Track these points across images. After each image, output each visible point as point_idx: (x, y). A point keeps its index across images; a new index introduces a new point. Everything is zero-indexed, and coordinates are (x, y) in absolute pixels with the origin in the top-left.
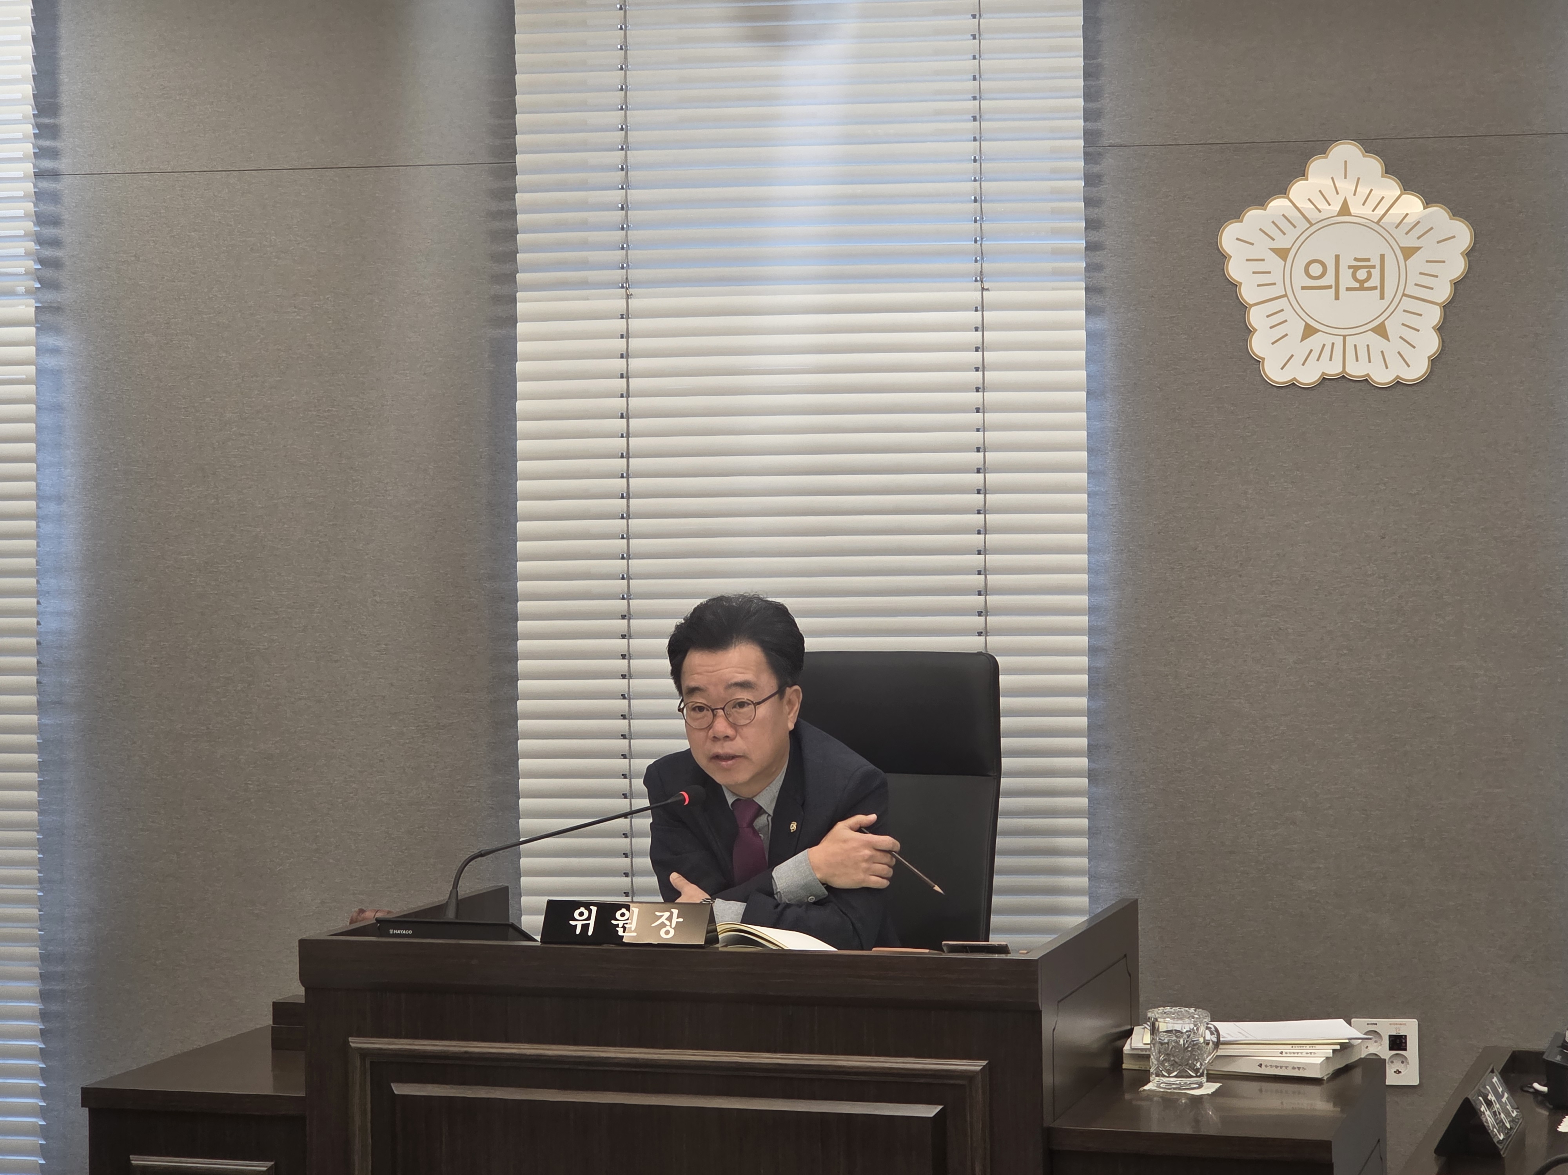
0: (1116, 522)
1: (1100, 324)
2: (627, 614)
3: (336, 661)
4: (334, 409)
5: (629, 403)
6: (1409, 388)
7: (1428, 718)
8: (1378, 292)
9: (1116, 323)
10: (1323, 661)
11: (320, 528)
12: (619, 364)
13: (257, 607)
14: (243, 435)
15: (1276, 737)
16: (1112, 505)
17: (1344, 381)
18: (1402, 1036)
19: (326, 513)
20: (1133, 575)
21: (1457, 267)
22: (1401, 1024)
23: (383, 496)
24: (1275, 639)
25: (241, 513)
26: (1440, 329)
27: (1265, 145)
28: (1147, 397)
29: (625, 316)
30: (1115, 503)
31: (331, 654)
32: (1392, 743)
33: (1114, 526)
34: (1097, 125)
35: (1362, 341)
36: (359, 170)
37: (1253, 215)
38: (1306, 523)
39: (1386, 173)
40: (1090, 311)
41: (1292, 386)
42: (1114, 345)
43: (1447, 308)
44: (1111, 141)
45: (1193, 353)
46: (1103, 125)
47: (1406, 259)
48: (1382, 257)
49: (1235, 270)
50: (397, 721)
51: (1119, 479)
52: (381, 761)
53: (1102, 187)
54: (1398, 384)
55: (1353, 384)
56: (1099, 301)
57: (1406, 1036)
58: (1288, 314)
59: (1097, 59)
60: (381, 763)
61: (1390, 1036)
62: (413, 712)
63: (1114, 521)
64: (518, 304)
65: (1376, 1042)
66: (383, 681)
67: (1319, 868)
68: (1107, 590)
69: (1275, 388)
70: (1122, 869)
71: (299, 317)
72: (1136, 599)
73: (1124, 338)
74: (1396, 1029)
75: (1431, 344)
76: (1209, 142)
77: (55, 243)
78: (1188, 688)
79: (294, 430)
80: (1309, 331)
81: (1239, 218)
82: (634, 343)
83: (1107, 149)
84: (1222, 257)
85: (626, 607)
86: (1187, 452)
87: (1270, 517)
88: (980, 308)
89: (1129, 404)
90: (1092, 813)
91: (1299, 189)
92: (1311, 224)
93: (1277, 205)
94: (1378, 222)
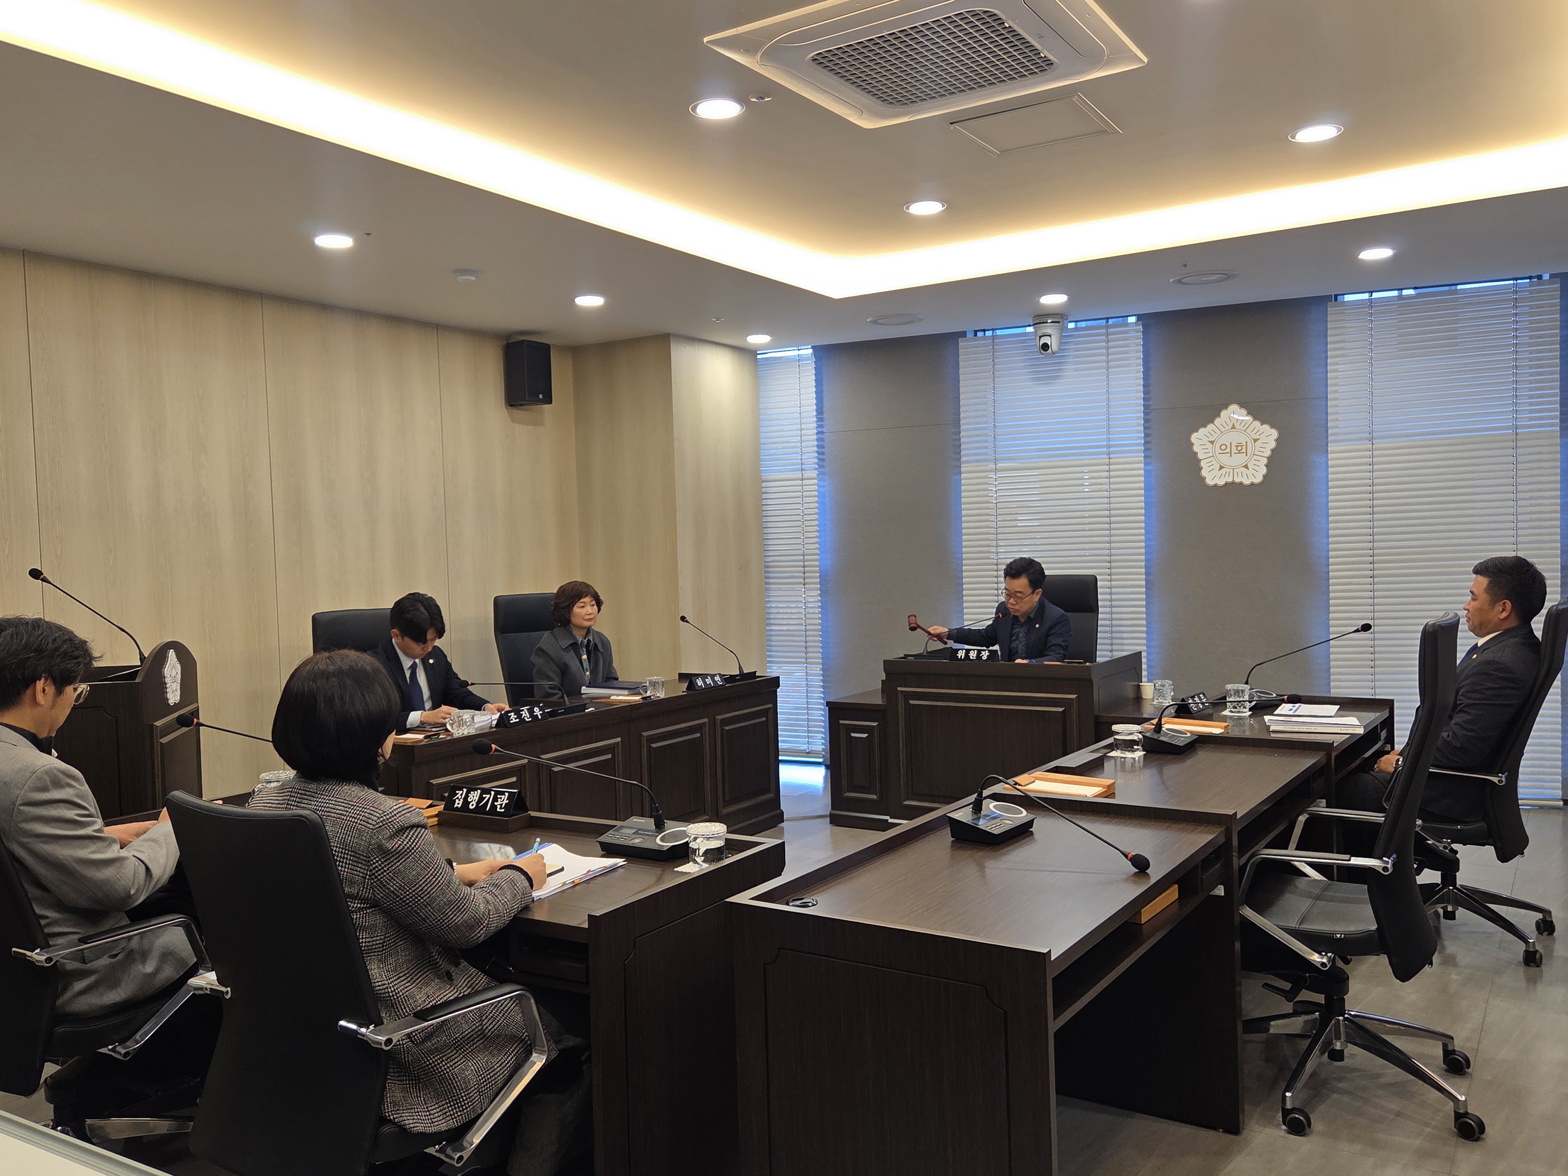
1: (1149, 468)
8: (1245, 454)
9: (1155, 467)
17: (1233, 484)
20: (1160, 549)
21: (1273, 445)
27: (1206, 407)
28: (1169, 491)
29: (995, 471)
34: (1149, 403)
35: (1239, 471)
37: (1202, 430)
39: (1248, 414)
40: (1146, 464)
41: (1216, 485)
43: (1269, 458)
45: (1182, 476)
46: (1151, 403)
47: (1255, 443)
48: (1246, 442)
49: (1196, 448)
53: (1150, 422)
54: (1252, 484)
56: (1149, 460)
58: (1214, 462)
59: (1148, 381)
64: (962, 468)
68: (1152, 554)
69: (1210, 487)
75: (1264, 470)
76: (1187, 407)
77: (823, 453)
80: (1221, 468)
81: (1197, 431)
83: (1153, 410)
84: (1191, 444)
85: (996, 562)
88: (1109, 464)
91: (1217, 421)
92: (1222, 432)
93: (1210, 426)
94: (1245, 431)
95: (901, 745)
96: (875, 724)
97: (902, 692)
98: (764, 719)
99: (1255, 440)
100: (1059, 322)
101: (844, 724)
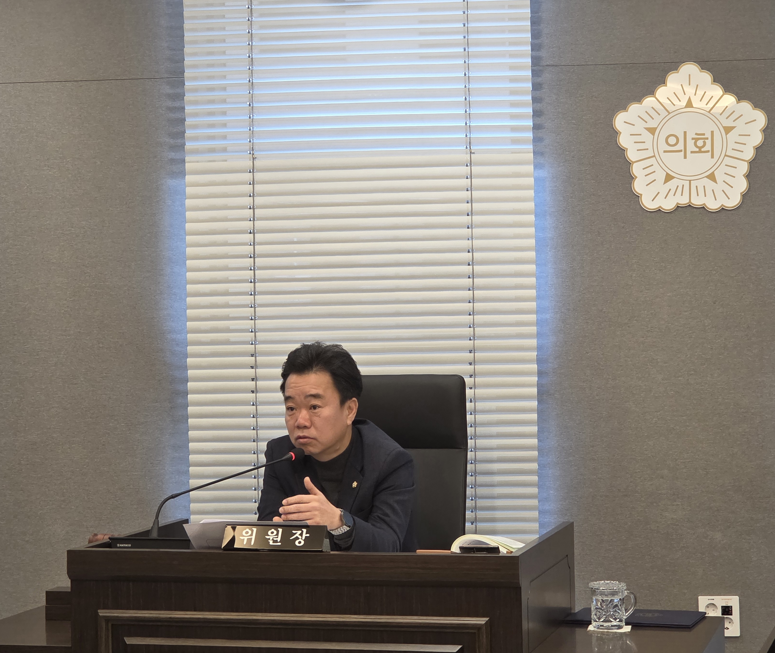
0: (553, 295)
1: (543, 173)
2: (254, 354)
3: (76, 384)
4: (73, 229)
5: (255, 224)
6: (729, 212)
7: (743, 412)
9: (552, 173)
10: (680, 378)
11: (65, 302)
12: (248, 201)
13: (26, 351)
14: (16, 245)
15: (651, 425)
16: (550, 284)
17: (690, 208)
18: (729, 606)
19: (68, 293)
20: (564, 327)
22: (728, 599)
23: (104, 282)
24: (650, 365)
25: (16, 293)
26: (748, 176)
27: (641, 65)
28: (572, 218)
29: (252, 171)
30: (552, 283)
31: (72, 380)
32: (722, 428)
33: (552, 297)
34: (539, 53)
36: (87, 83)
38: (668, 295)
39: (714, 82)
40: (536, 166)
41: (659, 211)
42: (551, 187)
43: (752, 163)
44: (548, 63)
45: (599, 191)
46: (543, 53)
50: (113, 421)
51: (555, 268)
52: (103, 445)
53: (542, 90)
54: (723, 210)
55: (695, 210)
56: (541, 160)
57: (732, 606)
59: (538, 13)
60: (104, 446)
61: (722, 607)
62: (123, 415)
63: (552, 294)
64: (186, 164)
65: (713, 610)
66: (104, 396)
67: (678, 505)
68: (548, 336)
69: (649, 213)
70: (558, 507)
71: (50, 173)
72: (566, 342)
73: (557, 182)
74: (726, 602)
76: (607, 63)
78: (597, 395)
79: (49, 242)
81: (625, 109)
82: (258, 188)
83: (546, 68)
84: (615, 133)
85: (254, 350)
86: (595, 252)
87: (647, 291)
88: (470, 164)
89: (560, 222)
90: (539, 473)
97: (108, 619)
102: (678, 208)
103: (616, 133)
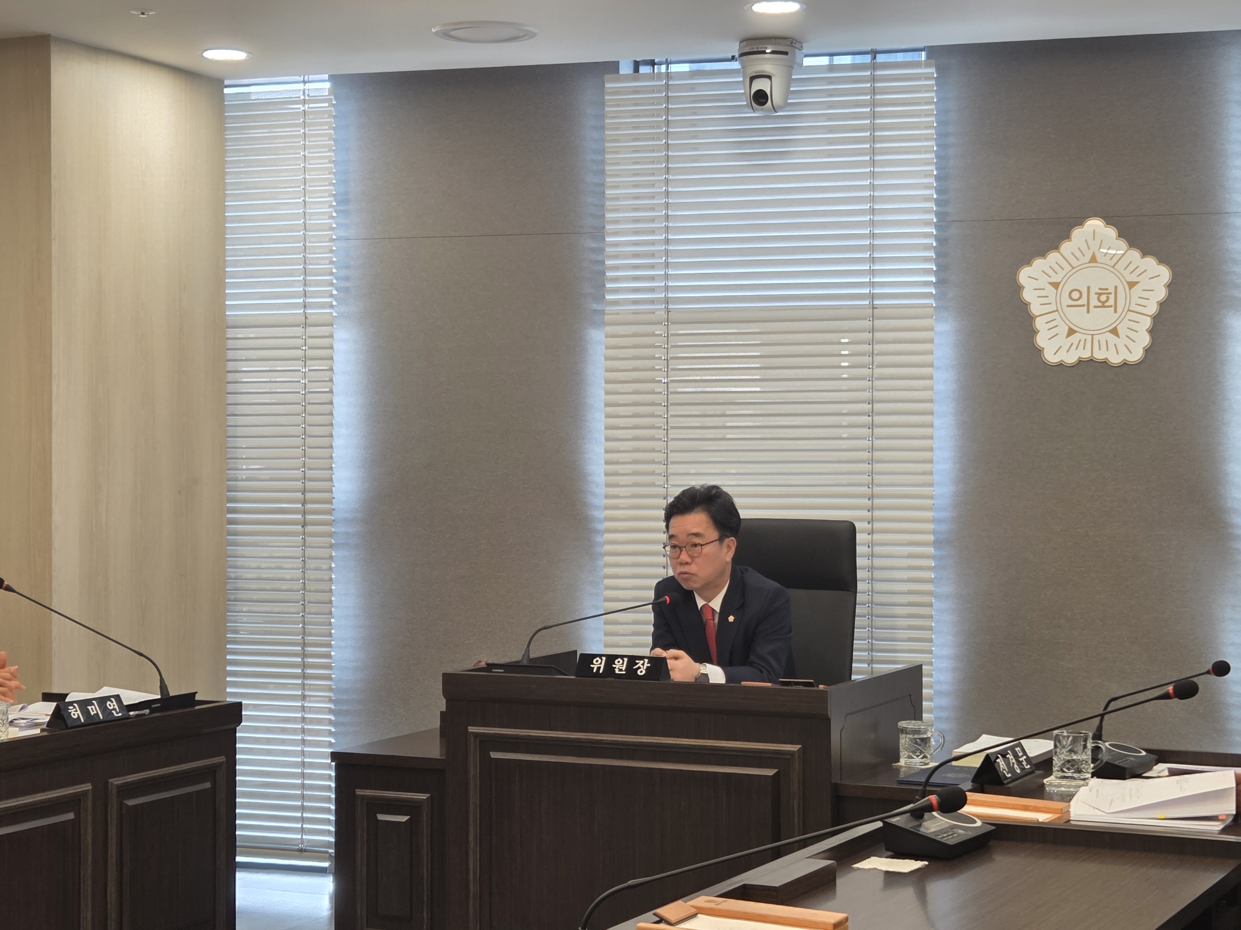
6: (1132, 366)
8: (1113, 308)
10: (1079, 530)
11: (493, 444)
15: (1049, 575)
17: (1092, 362)
21: (1162, 294)
24: (1049, 516)
26: (1151, 331)
27: (1046, 220)
28: (974, 371)
29: (667, 324)
31: (498, 518)
32: (1119, 580)
34: (946, 209)
35: (1103, 338)
36: (517, 237)
37: (1038, 263)
38: (1068, 447)
39: (1119, 237)
41: (1061, 365)
43: (1156, 319)
44: (954, 218)
45: (1001, 345)
46: (949, 209)
47: (1130, 288)
48: (1116, 287)
49: (1027, 295)
53: (947, 246)
54: (1125, 364)
55: (1097, 364)
56: (944, 313)
58: (1059, 321)
60: (526, 582)
62: (544, 552)
63: (952, 445)
64: (605, 316)
66: (528, 533)
67: (1074, 654)
68: (947, 485)
69: (1051, 367)
70: (956, 652)
72: (965, 492)
73: (959, 336)
75: (1145, 340)
76: (1012, 219)
78: (996, 545)
80: (1071, 332)
82: (672, 339)
83: (951, 223)
86: (997, 404)
87: (1047, 443)
88: (872, 318)
91: (1066, 247)
92: (1073, 268)
93: (1053, 256)
94: (1113, 267)
95: (471, 838)
96: (423, 796)
97: (476, 735)
98: (208, 785)
99: (1132, 285)
100: (786, 53)
101: (363, 797)
102: (1080, 362)
103: (1019, 288)
